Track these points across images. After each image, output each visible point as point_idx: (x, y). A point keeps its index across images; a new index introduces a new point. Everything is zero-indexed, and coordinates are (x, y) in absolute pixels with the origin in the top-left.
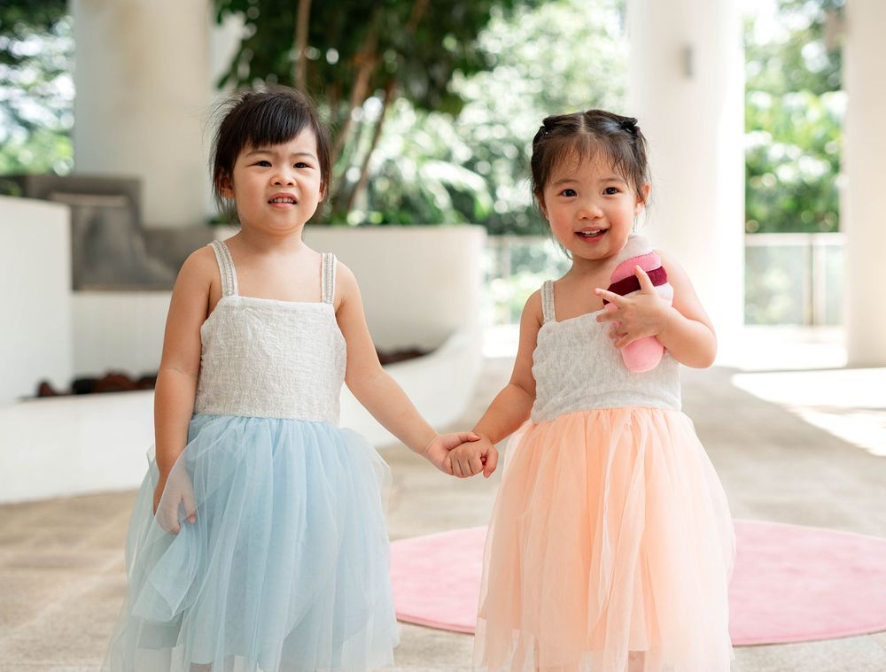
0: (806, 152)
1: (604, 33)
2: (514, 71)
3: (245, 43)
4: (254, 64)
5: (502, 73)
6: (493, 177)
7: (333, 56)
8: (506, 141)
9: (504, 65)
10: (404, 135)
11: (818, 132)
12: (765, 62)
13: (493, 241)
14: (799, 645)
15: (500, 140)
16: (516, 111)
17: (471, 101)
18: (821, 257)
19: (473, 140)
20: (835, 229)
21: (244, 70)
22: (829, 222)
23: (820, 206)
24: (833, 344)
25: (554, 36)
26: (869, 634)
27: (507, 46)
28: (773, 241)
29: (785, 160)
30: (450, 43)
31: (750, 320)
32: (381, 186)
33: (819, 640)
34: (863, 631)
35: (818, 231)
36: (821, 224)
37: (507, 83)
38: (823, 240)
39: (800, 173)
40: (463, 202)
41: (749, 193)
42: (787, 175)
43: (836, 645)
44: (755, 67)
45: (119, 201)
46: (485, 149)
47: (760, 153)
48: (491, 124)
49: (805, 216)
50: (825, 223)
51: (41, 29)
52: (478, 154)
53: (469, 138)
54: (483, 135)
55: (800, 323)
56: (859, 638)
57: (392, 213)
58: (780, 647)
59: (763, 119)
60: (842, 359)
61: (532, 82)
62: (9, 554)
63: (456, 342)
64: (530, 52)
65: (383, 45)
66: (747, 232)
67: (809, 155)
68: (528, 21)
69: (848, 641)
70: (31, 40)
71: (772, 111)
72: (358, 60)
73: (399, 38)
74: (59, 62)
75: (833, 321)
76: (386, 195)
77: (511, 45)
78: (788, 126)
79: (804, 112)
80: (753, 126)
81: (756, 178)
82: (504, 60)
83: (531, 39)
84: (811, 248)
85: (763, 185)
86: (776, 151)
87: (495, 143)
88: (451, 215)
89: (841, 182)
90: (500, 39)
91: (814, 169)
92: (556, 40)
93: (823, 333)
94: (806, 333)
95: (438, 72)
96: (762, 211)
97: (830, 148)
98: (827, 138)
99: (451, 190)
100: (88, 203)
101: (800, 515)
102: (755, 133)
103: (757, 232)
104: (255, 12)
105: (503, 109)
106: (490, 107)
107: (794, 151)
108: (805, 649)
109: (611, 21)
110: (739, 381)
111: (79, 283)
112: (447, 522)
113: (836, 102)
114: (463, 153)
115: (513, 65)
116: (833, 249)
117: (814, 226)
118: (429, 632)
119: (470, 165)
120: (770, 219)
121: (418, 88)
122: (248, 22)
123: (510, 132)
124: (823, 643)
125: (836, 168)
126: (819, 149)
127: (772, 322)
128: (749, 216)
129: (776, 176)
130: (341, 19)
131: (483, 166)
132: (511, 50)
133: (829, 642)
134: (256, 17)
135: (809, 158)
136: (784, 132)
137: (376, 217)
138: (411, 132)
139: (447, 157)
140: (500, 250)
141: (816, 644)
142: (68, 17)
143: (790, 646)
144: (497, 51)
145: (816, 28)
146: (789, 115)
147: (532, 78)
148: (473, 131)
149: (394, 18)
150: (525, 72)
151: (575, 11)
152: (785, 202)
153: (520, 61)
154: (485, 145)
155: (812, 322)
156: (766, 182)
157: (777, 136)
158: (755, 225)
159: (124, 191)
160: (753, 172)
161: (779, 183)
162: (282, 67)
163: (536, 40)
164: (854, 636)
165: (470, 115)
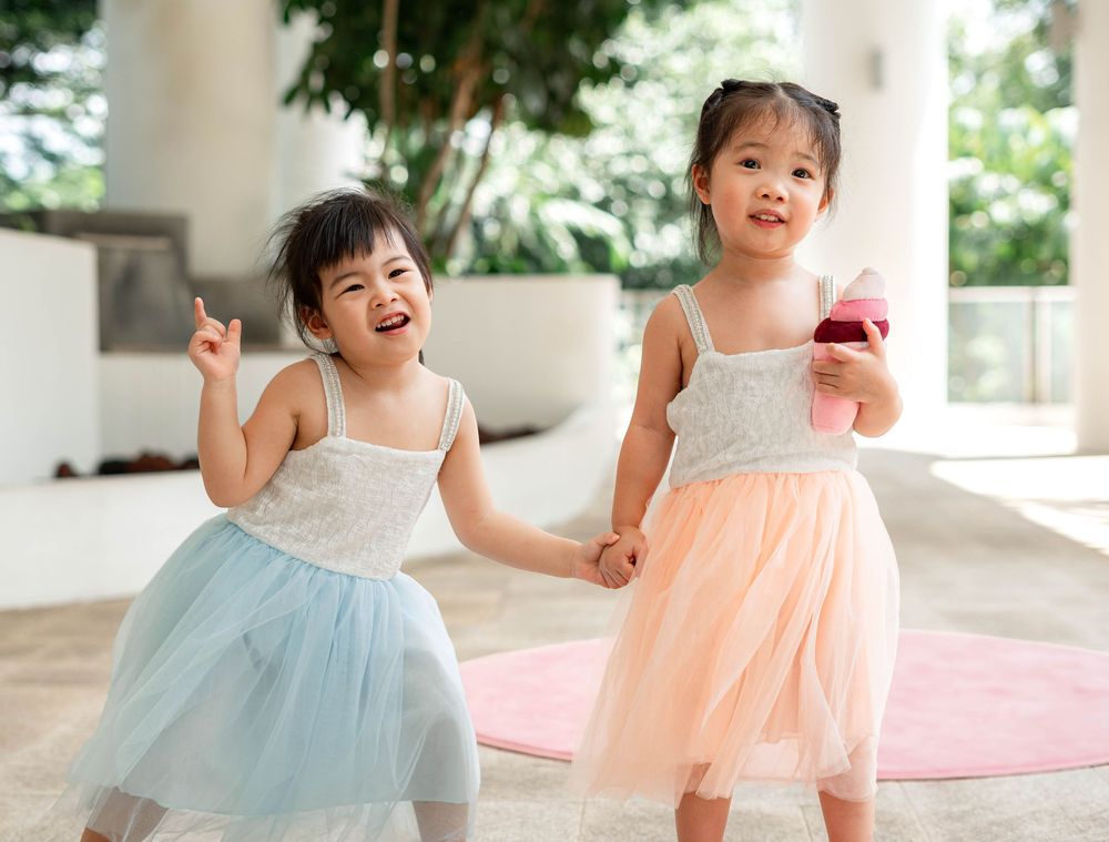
0: (1026, 183)
1: (772, 39)
2: (660, 87)
3: (317, 48)
4: (329, 73)
5: (645, 89)
6: (632, 221)
7: (427, 64)
8: (647, 176)
9: (645, 79)
10: (520, 168)
11: (1042, 159)
12: (979, 76)
13: (630, 298)
14: (1003, 779)
15: (641, 175)
16: (660, 138)
17: (604, 126)
18: (1045, 316)
19: (607, 175)
20: (1064, 281)
21: (317, 82)
22: (1056, 272)
23: (1045, 252)
24: (1061, 426)
25: (708, 45)
26: (1092, 767)
27: (651, 56)
28: (986, 297)
29: (1002, 195)
30: (576, 47)
31: (954, 397)
32: (491, 230)
33: (1027, 774)
34: (1083, 763)
35: (1042, 284)
36: (1047, 275)
37: (651, 103)
38: (1048, 294)
39: (1020, 210)
40: (594, 252)
41: (954, 237)
42: (1003, 213)
43: (1049, 779)
44: (965, 82)
45: (160, 244)
46: (620, 187)
47: (967, 184)
48: (629, 155)
49: (1026, 265)
50: (1051, 275)
51: (70, 36)
52: (612, 192)
53: (602, 172)
54: (620, 168)
55: (1019, 400)
56: (1079, 771)
57: (502, 261)
58: (977, 781)
59: (973, 143)
60: (1071, 444)
61: (680, 100)
62: (12, 667)
63: (580, 419)
64: (679, 64)
65: (490, 48)
66: (951, 285)
67: (1032, 188)
68: (678, 24)
69: (1065, 775)
70: (56, 51)
71: (983, 133)
72: (459, 66)
73: (511, 39)
74: (91, 79)
75: (1059, 398)
76: (499, 243)
77: (654, 56)
78: (1005, 151)
79: (1025, 133)
80: (959, 152)
81: (962, 217)
82: (646, 73)
83: (680, 49)
84: (1034, 305)
85: (973, 226)
86: (988, 184)
87: (635, 179)
88: (578, 266)
89: (1071, 221)
90: (642, 47)
91: (1037, 205)
92: (712, 49)
93: (1048, 413)
94: (1027, 413)
95: (560, 82)
96: (970, 258)
97: (1058, 179)
98: (1054, 167)
99: (578, 235)
100: (122, 246)
101: (1009, 626)
102: (963, 160)
103: (965, 285)
104: (330, 8)
105: (645, 134)
106: (629, 133)
107: (1012, 183)
108: (1009, 784)
109: (783, 26)
110: (940, 470)
111: (108, 341)
112: (561, 633)
113: (1065, 121)
114: (593, 191)
115: (658, 79)
116: (1060, 305)
117: (1037, 277)
118: (531, 760)
119: (604, 205)
120: (981, 268)
121: (535, 103)
122: (322, 20)
123: (652, 164)
124: (1032, 777)
125: (1065, 203)
126: (1043, 180)
127: (983, 400)
128: (954, 266)
129: (989, 214)
130: (437, 16)
131: (619, 205)
132: (655, 60)
133: (1039, 776)
134: (332, 15)
135: (1030, 191)
136: (998, 158)
137: (482, 264)
138: (529, 164)
139: (573, 194)
140: (638, 308)
141: (1024, 778)
142: (101, 22)
143: (990, 780)
144: (638, 63)
145: (1042, 31)
146: (1005, 137)
147: (682, 96)
148: (607, 164)
149: (504, 15)
150: (673, 89)
151: (737, 11)
152: (1000, 248)
153: (667, 75)
154: (621, 182)
155: (1034, 399)
156: (977, 222)
157: (989, 166)
158: (961, 275)
159: (168, 230)
160: (959, 209)
161: (992, 224)
162: (364, 78)
163: (688, 49)
164: (1072, 769)
165: (603, 144)
